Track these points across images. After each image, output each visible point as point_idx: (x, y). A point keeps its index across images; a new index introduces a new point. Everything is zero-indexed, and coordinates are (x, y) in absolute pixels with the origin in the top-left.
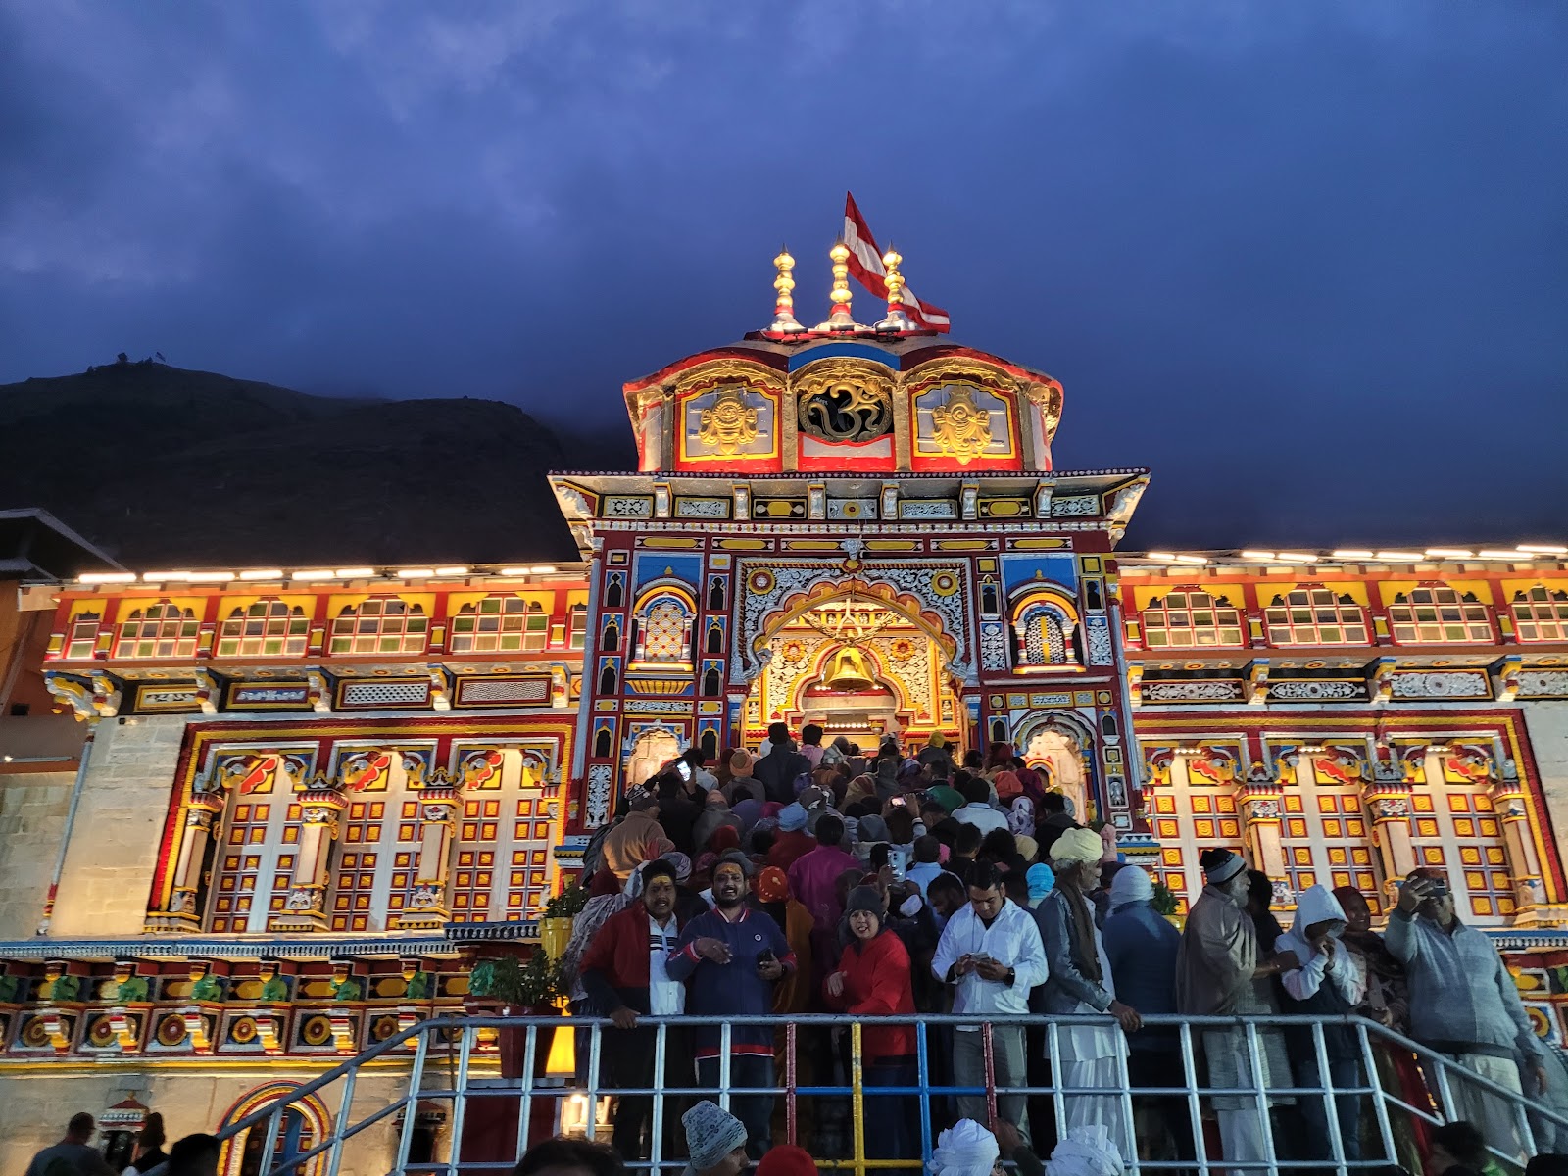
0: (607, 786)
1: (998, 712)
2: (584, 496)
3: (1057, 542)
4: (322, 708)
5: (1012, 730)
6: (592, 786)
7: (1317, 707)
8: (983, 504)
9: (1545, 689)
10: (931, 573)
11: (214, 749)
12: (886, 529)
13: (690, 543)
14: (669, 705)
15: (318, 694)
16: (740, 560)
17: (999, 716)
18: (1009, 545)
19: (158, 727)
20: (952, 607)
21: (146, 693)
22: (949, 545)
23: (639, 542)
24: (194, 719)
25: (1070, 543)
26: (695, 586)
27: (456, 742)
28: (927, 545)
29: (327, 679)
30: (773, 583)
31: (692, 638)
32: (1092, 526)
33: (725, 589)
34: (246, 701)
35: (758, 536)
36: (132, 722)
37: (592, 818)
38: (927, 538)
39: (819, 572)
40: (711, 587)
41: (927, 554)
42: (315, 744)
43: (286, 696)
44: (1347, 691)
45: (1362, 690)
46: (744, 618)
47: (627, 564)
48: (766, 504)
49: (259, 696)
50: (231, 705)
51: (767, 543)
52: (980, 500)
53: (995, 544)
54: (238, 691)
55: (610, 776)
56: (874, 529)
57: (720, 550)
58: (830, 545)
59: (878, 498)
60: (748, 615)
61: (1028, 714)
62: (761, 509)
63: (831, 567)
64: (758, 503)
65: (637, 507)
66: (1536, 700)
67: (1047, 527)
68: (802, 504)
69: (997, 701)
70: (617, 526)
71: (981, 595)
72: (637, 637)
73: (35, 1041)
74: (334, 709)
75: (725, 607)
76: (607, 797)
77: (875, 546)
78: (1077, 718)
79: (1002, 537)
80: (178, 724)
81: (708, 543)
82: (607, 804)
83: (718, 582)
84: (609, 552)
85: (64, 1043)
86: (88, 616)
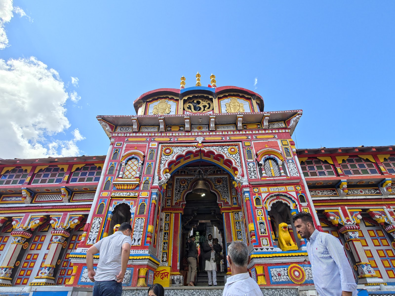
0: (99, 226)
1: (257, 194)
2: (110, 125)
3: (272, 136)
5: (263, 201)
6: (93, 226)
8: (244, 126)
10: (228, 147)
12: (211, 134)
13: (144, 139)
14: (129, 193)
16: (160, 145)
17: (257, 196)
18: (255, 137)
20: (236, 158)
22: (234, 138)
23: (127, 140)
25: (276, 136)
26: (144, 152)
27: (69, 214)
28: (226, 138)
30: (172, 151)
31: (141, 170)
32: (284, 131)
33: (154, 153)
35: (168, 137)
37: (90, 240)
38: (226, 136)
39: (188, 148)
40: (150, 153)
41: (226, 141)
43: (18, 199)
46: (160, 163)
47: (121, 146)
48: (171, 127)
51: (170, 139)
52: (243, 124)
53: (250, 137)
55: (101, 222)
56: (207, 134)
57: (154, 141)
58: (191, 140)
59: (208, 125)
60: (162, 162)
61: (268, 195)
62: (169, 129)
63: (192, 146)
64: (168, 127)
65: (127, 129)
67: (267, 131)
68: (183, 127)
69: (256, 190)
70: (120, 134)
71: (246, 153)
72: (121, 170)
75: (154, 159)
76: (98, 230)
77: (207, 139)
78: (288, 196)
79: (251, 135)
81: (150, 139)
82: (97, 233)
83: (152, 151)
84: (116, 143)
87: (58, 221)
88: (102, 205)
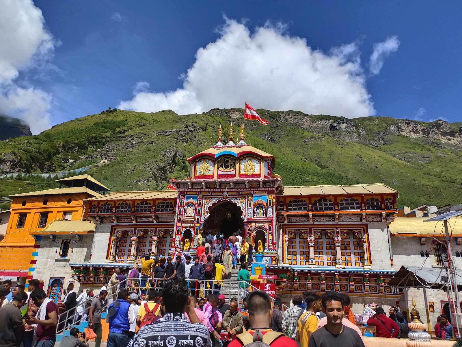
0: (179, 239)
1: (249, 227)
2: (176, 184)
3: (264, 192)
4: (134, 222)
6: (176, 239)
7: (324, 223)
8: (250, 185)
9: (373, 220)
10: (240, 198)
11: (116, 229)
12: (231, 190)
13: (195, 193)
14: (190, 224)
15: (133, 220)
16: (204, 197)
18: (255, 193)
19: (107, 226)
20: (243, 205)
21: (105, 219)
22: (243, 193)
23: (186, 193)
24: (113, 224)
25: (267, 192)
26: (196, 201)
27: (158, 229)
28: (239, 193)
29: (135, 217)
30: (210, 201)
31: (195, 212)
32: (271, 189)
33: (201, 202)
34: (122, 221)
35: (208, 191)
36: (103, 224)
37: (176, 245)
38: (239, 192)
39: (219, 198)
40: (199, 202)
41: (239, 195)
42: (134, 229)
43: (128, 220)
44: (330, 220)
45: (334, 220)
47: (184, 197)
48: (209, 185)
49: (124, 220)
50: (119, 222)
51: (209, 193)
53: (252, 193)
54: (120, 219)
55: (179, 237)
56: (229, 190)
57: (201, 195)
58: (220, 193)
60: (205, 207)
61: (255, 227)
62: (208, 186)
63: (221, 197)
65: (186, 186)
66: (371, 222)
67: (262, 189)
68: (216, 185)
69: (249, 224)
70: (182, 190)
71: (249, 203)
72: (185, 212)
73: (89, 281)
74: (136, 223)
75: (201, 206)
77: (229, 193)
78: (264, 227)
79: (253, 191)
80: (111, 225)
81: (199, 193)
83: (200, 201)
84: (180, 195)
85: (93, 281)
86: (94, 205)
87: (153, 233)
88: (178, 230)
